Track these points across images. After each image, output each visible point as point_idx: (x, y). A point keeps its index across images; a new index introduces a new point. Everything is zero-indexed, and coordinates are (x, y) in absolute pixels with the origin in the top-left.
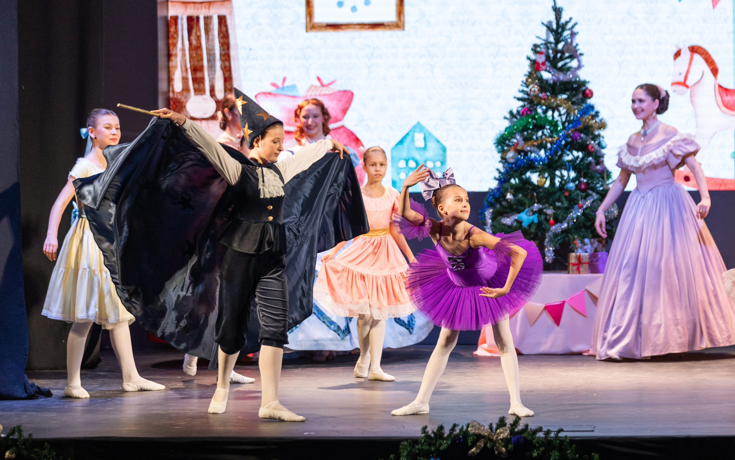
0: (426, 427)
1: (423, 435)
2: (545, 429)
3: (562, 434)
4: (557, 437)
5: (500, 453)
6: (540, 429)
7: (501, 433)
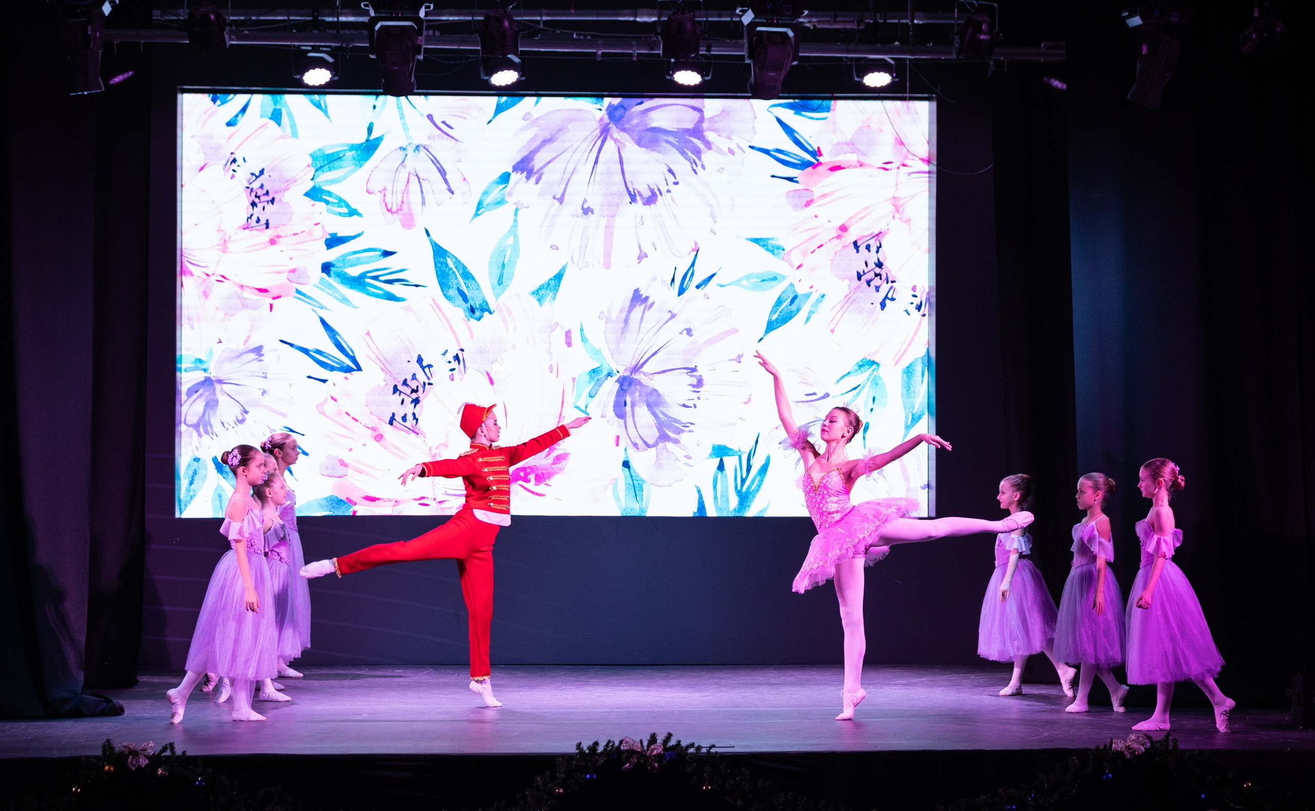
0: (580, 744)
1: (577, 751)
2: (696, 745)
3: (713, 750)
4: (709, 752)
5: (653, 768)
6: (692, 745)
7: (655, 749)
